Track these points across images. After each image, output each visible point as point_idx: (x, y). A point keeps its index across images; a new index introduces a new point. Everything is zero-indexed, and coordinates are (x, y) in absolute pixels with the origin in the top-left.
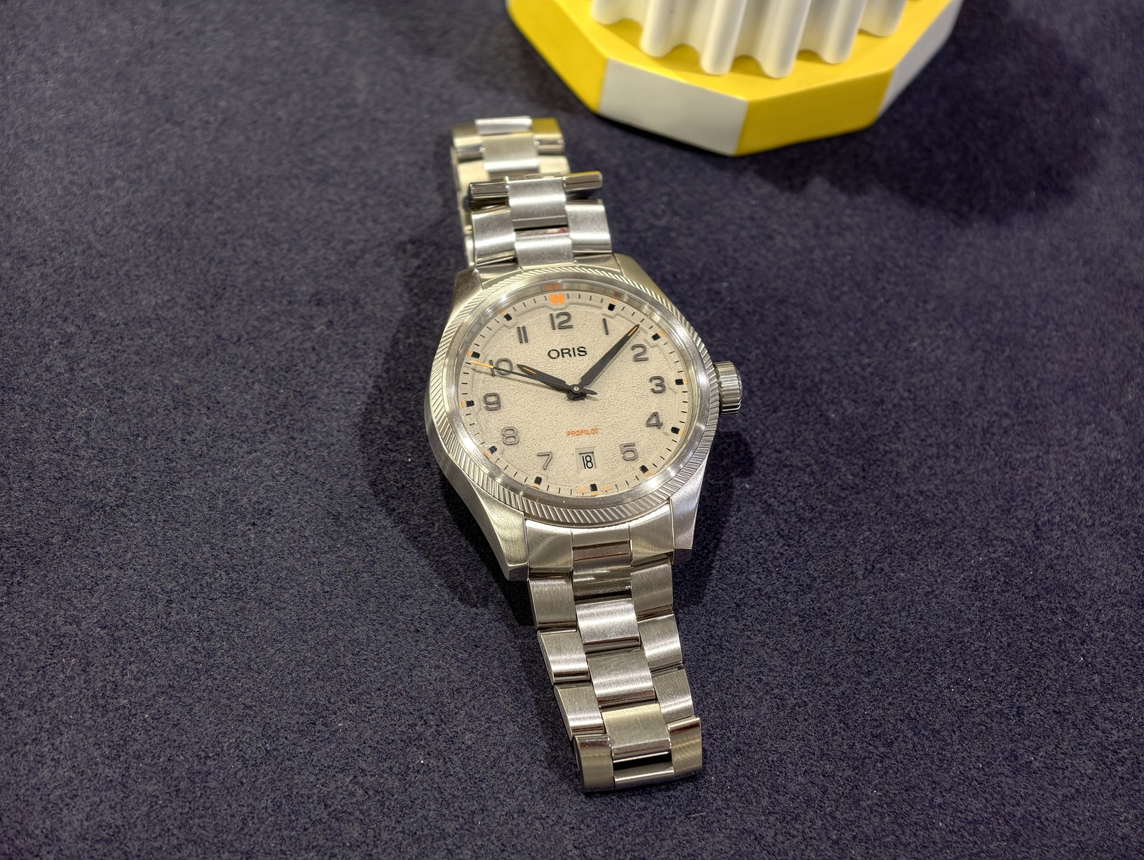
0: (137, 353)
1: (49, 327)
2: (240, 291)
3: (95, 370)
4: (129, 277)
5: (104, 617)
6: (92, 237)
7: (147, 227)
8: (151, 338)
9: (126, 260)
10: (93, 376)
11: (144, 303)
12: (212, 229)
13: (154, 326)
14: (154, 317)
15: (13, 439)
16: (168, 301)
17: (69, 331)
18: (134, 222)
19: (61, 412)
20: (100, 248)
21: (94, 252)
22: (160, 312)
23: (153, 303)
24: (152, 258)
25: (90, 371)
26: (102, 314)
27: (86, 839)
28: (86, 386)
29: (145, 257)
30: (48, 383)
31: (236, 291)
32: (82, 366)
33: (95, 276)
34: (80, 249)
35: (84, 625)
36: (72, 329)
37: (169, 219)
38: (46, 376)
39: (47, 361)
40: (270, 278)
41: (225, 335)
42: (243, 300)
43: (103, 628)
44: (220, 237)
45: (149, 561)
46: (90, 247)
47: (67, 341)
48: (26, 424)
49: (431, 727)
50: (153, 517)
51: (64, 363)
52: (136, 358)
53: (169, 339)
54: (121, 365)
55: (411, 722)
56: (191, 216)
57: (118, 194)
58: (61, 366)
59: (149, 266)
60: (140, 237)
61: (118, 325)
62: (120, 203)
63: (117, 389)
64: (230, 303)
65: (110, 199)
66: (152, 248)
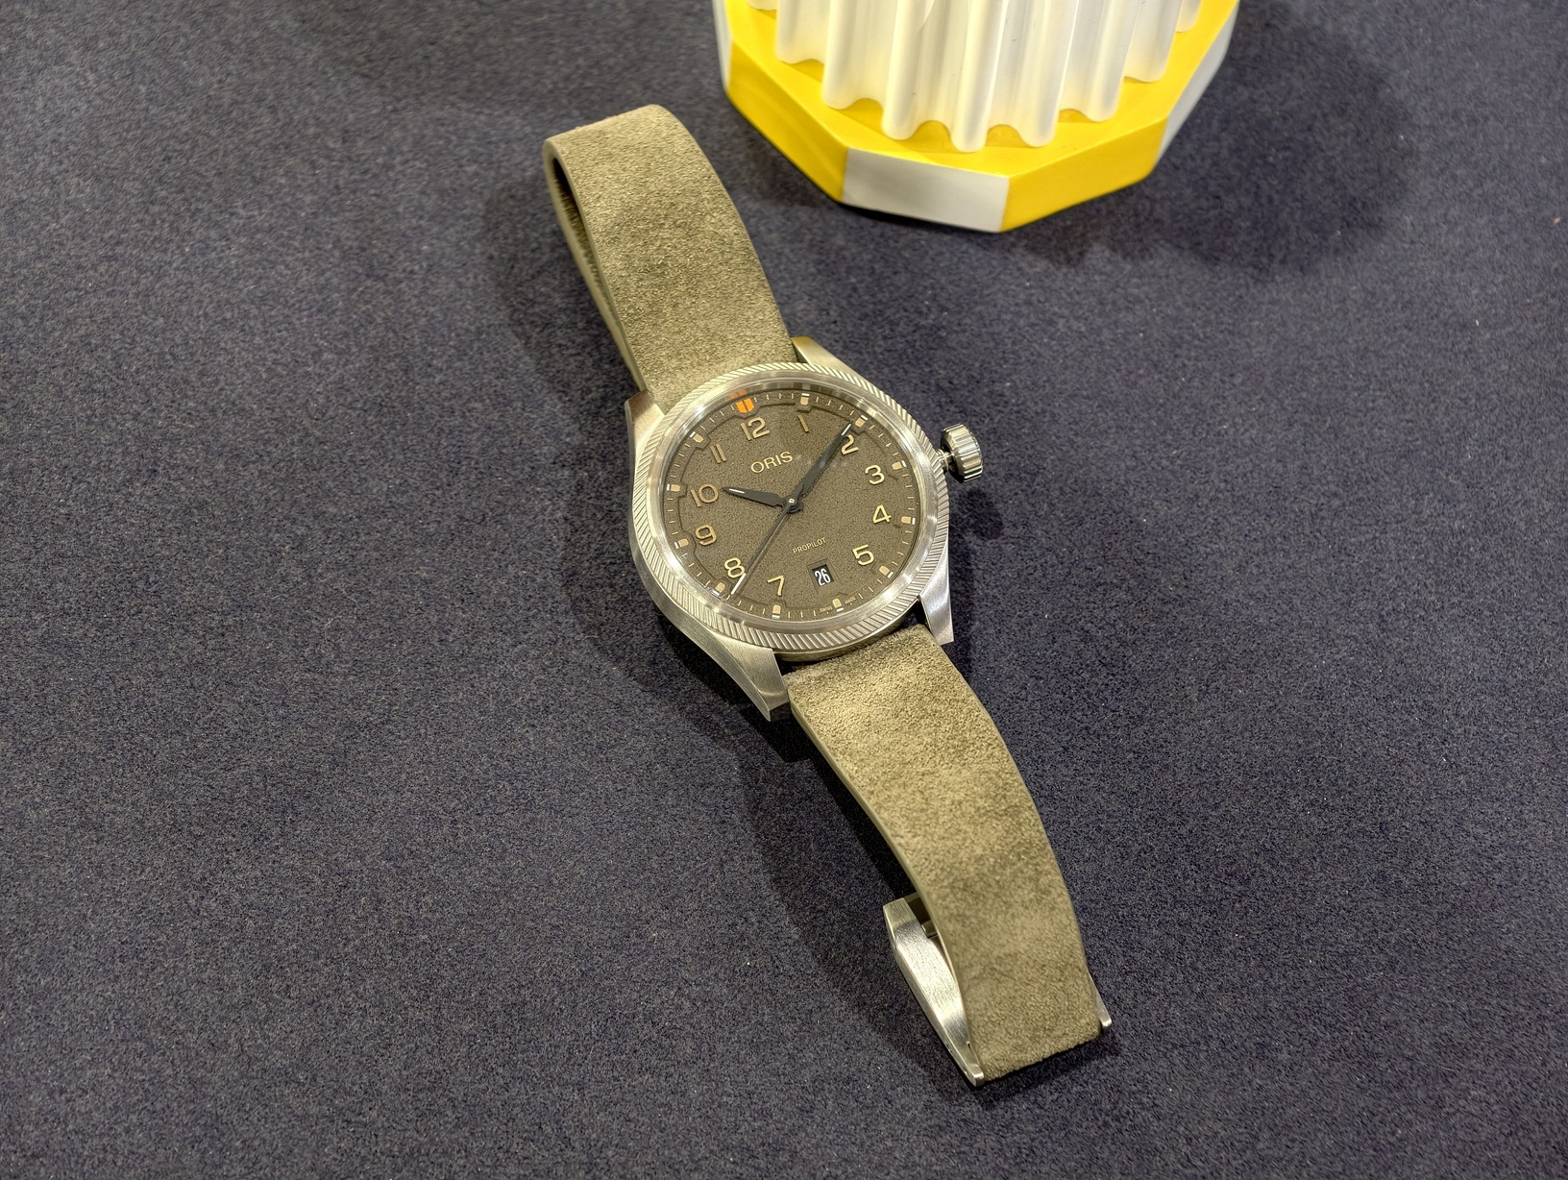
0: (376, 549)
1: (277, 531)
2: (477, 463)
3: (335, 574)
4: (354, 462)
5: (388, 848)
6: (306, 422)
7: (365, 403)
8: (388, 529)
9: (349, 444)
10: (334, 580)
11: (375, 491)
12: (436, 396)
13: (390, 515)
14: (388, 505)
15: (259, 664)
16: (401, 484)
17: (299, 533)
18: (349, 399)
19: (306, 626)
20: (318, 434)
21: (312, 439)
22: (394, 499)
23: (385, 489)
24: (376, 438)
25: (329, 576)
26: (332, 510)
27: (409, 1090)
28: (327, 593)
29: (369, 438)
30: (286, 596)
31: (473, 463)
32: (319, 571)
33: (318, 466)
34: (296, 437)
35: (368, 859)
36: (301, 530)
37: (387, 391)
38: (283, 587)
39: (281, 570)
40: (507, 443)
41: (468, 515)
42: (482, 473)
43: (389, 860)
44: (446, 404)
45: (425, 780)
46: (307, 435)
47: (300, 545)
48: (271, 645)
49: (752, 924)
50: (423, 731)
51: (300, 570)
52: (375, 555)
53: (408, 527)
54: (361, 564)
55: (730, 922)
56: (411, 384)
57: (328, 369)
58: (297, 574)
59: (374, 448)
60: (358, 416)
61: (351, 519)
62: (331, 379)
63: (361, 592)
64: (468, 479)
65: (319, 375)
66: (374, 427)
